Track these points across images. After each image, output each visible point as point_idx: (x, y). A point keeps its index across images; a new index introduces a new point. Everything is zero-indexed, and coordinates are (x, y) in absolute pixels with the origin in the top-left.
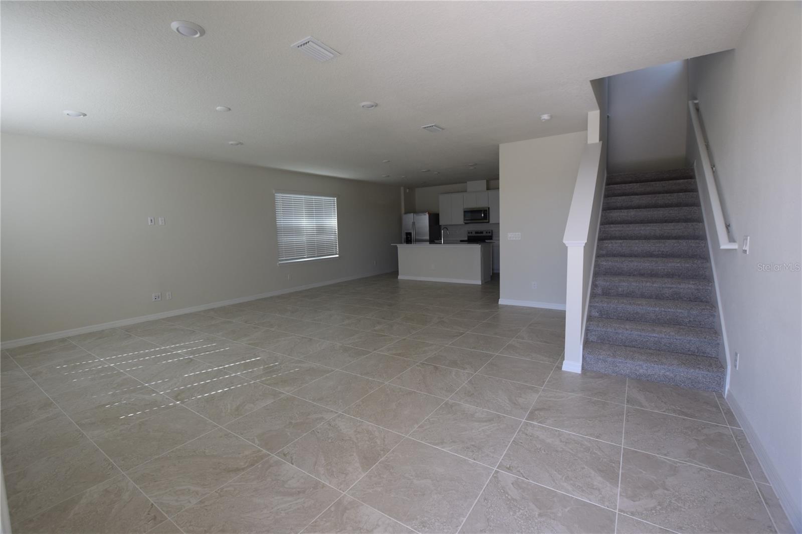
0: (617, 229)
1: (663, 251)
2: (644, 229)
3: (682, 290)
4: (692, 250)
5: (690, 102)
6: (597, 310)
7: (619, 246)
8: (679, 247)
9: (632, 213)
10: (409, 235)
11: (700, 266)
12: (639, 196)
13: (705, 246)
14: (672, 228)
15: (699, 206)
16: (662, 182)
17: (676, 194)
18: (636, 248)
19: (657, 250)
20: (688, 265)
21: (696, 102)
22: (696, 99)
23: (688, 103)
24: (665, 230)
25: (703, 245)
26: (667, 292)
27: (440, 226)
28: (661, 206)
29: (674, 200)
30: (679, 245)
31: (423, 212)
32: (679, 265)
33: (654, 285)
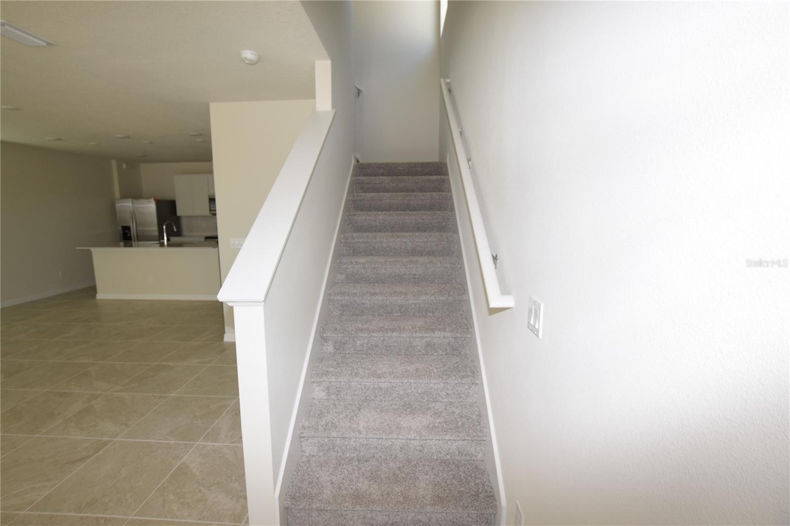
0: (361, 240)
1: (415, 275)
2: (394, 241)
3: (436, 340)
4: (447, 272)
5: (442, 80)
6: (322, 387)
7: (361, 268)
8: (433, 269)
9: (381, 216)
10: (126, 230)
11: (456, 299)
12: (390, 194)
13: (460, 268)
14: (425, 240)
15: (452, 211)
16: (415, 177)
17: (429, 193)
18: (383, 270)
19: (408, 273)
20: (443, 298)
21: (448, 81)
22: (448, 78)
23: (440, 81)
24: (417, 242)
25: (459, 266)
26: (419, 343)
27: (179, 218)
28: (414, 209)
29: (428, 201)
30: (432, 266)
31: (148, 198)
32: (432, 298)
33: (403, 335)
